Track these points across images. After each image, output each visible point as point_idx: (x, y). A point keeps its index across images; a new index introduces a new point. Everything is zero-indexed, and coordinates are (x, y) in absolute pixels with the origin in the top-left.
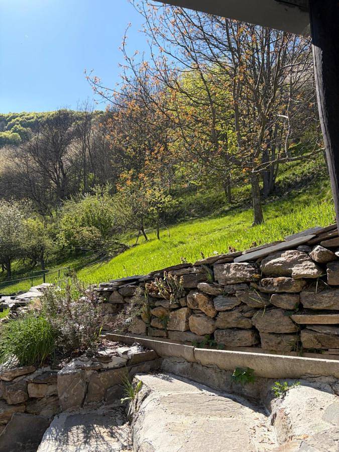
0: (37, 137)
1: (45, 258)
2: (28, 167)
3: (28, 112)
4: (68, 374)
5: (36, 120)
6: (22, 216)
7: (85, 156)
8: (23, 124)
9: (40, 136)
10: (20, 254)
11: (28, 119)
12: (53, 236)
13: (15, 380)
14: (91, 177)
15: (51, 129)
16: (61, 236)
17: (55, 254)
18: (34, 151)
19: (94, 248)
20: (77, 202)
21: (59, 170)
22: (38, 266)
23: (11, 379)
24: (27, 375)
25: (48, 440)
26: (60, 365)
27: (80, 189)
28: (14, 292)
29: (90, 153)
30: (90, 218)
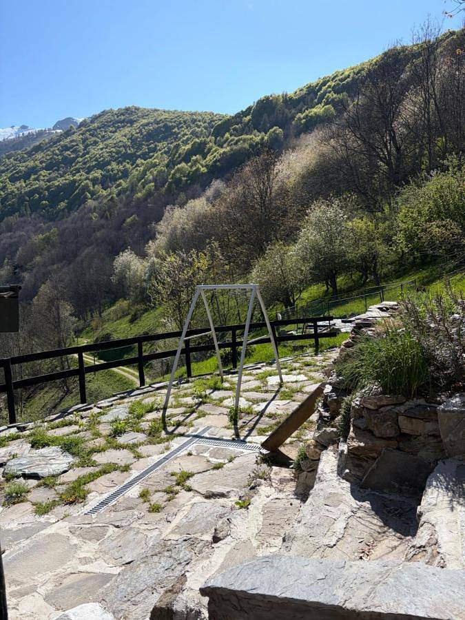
0: (355, 103)
1: (379, 269)
2: (347, 148)
3: (341, 70)
4: (453, 411)
5: (353, 78)
6: (346, 216)
7: (428, 113)
8: (336, 90)
9: (361, 100)
10: (346, 266)
11: (341, 80)
12: (388, 240)
13: (381, 409)
14: (439, 144)
15: (375, 84)
16: (400, 237)
17: (391, 263)
18: (354, 124)
19: (449, 251)
20: (419, 186)
21: (390, 143)
22: (370, 281)
23: (376, 408)
24: (396, 405)
25: (435, 487)
26: (438, 399)
27: (423, 167)
28: (344, 313)
29: (436, 105)
30: (442, 207)
